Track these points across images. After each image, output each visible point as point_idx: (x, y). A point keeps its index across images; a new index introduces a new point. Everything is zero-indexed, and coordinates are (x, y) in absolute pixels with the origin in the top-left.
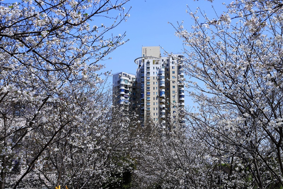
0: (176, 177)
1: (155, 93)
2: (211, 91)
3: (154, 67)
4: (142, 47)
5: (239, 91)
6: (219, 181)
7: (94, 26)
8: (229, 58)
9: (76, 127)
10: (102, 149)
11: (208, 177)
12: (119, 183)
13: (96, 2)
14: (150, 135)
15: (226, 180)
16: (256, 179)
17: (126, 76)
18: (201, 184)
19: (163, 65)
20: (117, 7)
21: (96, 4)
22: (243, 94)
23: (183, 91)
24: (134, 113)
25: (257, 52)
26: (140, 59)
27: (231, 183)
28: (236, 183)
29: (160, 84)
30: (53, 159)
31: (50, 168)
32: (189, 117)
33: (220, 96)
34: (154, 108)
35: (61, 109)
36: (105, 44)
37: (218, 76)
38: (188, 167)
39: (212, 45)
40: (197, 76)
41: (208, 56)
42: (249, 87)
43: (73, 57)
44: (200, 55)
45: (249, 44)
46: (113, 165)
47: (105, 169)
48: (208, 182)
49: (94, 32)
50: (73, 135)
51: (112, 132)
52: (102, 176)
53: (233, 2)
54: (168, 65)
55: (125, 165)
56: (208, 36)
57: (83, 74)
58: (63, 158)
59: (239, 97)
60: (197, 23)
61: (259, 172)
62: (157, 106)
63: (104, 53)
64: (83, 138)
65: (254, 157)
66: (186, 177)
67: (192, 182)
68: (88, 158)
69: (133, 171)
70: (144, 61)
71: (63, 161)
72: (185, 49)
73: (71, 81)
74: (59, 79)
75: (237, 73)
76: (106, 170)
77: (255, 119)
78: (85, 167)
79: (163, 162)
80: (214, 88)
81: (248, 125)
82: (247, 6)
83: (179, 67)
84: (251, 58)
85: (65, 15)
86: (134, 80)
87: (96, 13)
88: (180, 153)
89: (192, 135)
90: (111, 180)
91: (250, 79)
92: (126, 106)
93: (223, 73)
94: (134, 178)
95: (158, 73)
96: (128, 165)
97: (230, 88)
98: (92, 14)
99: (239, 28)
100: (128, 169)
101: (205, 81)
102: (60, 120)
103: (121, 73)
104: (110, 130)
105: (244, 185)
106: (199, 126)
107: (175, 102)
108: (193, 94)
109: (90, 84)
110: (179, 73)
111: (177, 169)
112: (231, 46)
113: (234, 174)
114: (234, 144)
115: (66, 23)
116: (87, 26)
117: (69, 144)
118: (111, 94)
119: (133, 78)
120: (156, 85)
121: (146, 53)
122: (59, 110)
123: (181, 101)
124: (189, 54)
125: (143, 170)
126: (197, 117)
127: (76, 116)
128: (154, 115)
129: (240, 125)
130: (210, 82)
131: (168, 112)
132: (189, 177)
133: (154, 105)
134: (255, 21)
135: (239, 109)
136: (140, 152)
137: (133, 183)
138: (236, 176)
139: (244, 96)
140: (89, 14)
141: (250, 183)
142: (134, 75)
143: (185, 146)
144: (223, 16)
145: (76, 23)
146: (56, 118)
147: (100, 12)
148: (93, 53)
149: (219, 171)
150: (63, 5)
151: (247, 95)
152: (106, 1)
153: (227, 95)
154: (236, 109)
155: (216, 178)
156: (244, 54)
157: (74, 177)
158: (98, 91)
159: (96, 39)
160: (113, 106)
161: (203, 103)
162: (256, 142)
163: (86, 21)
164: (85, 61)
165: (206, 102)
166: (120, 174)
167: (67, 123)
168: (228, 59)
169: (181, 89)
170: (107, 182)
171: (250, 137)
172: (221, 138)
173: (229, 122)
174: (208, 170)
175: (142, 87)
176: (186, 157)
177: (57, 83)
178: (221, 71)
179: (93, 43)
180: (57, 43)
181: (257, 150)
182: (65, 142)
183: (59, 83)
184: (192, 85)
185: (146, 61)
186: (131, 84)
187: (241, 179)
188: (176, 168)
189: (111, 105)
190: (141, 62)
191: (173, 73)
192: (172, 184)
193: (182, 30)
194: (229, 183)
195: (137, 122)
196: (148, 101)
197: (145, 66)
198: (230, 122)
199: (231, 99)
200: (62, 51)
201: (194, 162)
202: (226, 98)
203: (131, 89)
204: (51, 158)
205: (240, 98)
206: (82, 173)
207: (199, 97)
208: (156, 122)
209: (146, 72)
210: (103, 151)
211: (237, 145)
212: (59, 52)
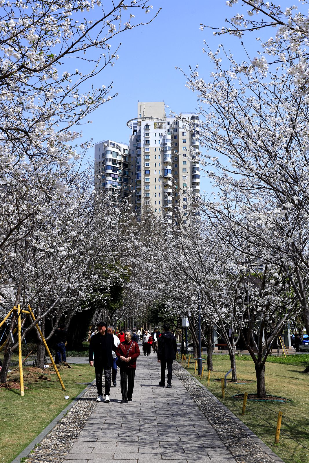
0: (186, 292)
1: (158, 172)
2: (238, 171)
3: (155, 133)
4: (138, 103)
5: (279, 171)
6: (246, 297)
7: (64, 73)
8: (265, 121)
9: (41, 221)
10: (80, 253)
11: (231, 292)
12: (104, 301)
13: (66, 36)
14: (149, 234)
15: (257, 296)
16: (298, 295)
17: (114, 146)
18: (221, 301)
19: (169, 130)
20: (99, 44)
21: (67, 38)
22: (283, 175)
23: (198, 169)
24: (125, 202)
25: (305, 113)
26: (136, 121)
27: (263, 300)
28: (270, 300)
29: (164, 158)
30: (8, 266)
31: (4, 280)
32: (205, 208)
33: (251, 178)
34: (156, 194)
35: (18, 196)
36: (81, 100)
37: (248, 148)
38: (203, 278)
39: (241, 103)
40: (218, 148)
41: (235, 118)
42: (293, 165)
43: (33, 120)
44: (223, 116)
45: (294, 101)
46: (96, 276)
47: (84, 282)
48: (231, 300)
49: (65, 81)
50: (36, 234)
51: (94, 229)
52: (80, 292)
53: (272, 38)
54: (176, 130)
55: (113, 277)
56: (235, 89)
57: (48, 146)
58: (22, 266)
59: (278, 179)
60: (218, 68)
61: (302, 284)
62: (159, 190)
63: (80, 115)
64: (51, 238)
65: (296, 264)
66: (201, 292)
67: (209, 299)
68: (60, 266)
69: (125, 285)
70: (141, 124)
71: (23, 270)
72: (200, 108)
73: (31, 155)
74: (15, 151)
75: (276, 145)
76: (86, 283)
77: (299, 211)
78: (56, 279)
79: (168, 272)
80: (242, 166)
81: (289, 219)
82: (292, 45)
83: (193, 135)
84: (297, 122)
85: (19, 56)
86: (127, 153)
87: (67, 52)
88: (193, 258)
89: (210, 233)
90: (93, 297)
91: (295, 153)
92: (114, 191)
93: (256, 143)
94: (127, 293)
95: (161, 142)
96: (118, 275)
97: (266, 165)
98: (61, 54)
99: (281, 77)
100: (118, 281)
101: (229, 155)
102: (16, 212)
103: (107, 142)
104: (91, 226)
105: (281, 302)
106: (220, 221)
107: (186, 187)
108: (212, 175)
109: (59, 160)
110: (192, 143)
111: (188, 281)
112: (268, 104)
113: (268, 287)
114: (269, 246)
115: (22, 67)
116: (54, 73)
117: (31, 246)
118: (92, 174)
119: (124, 150)
120: (159, 160)
121: (144, 112)
122: (15, 197)
123: (194, 184)
124: (207, 116)
125: (139, 283)
126: (217, 208)
127: (41, 207)
128: (156, 204)
129: (278, 220)
130: (237, 157)
131: (176, 200)
132: (205, 292)
133: (156, 189)
134: (303, 67)
135: (278, 196)
136: (135, 258)
137: (124, 300)
138: (270, 291)
139: (285, 178)
140: (56, 54)
141: (289, 299)
142: (127, 144)
143: (199, 249)
144: (256, 60)
145: (38, 68)
146: (11, 209)
147: (73, 52)
148: (63, 114)
149: (247, 283)
150: (17, 40)
151: (290, 176)
152: (83, 35)
153: (261, 176)
154: (273, 196)
155: (243, 293)
156: (287, 115)
157: (40, 293)
158: (72, 169)
159: (67, 93)
160: (95, 192)
161: (226, 188)
162: (301, 244)
163: (52, 65)
164: (52, 125)
165: (231, 186)
166: (106, 288)
167: (28, 217)
168: (264, 123)
169: (195, 167)
170: (88, 300)
171: (291, 237)
172: (251, 238)
173: (262, 216)
174: (232, 283)
175: (138, 163)
176: (202, 264)
177: (10, 159)
178: (253, 141)
179: (64, 98)
180: (9, 99)
181: (301, 255)
182: (26, 243)
183: (13, 159)
184: (210, 161)
185: (144, 124)
186: (122, 158)
187: (277, 295)
188: (186, 280)
189: (92, 190)
190: (137, 125)
191: (183, 142)
192: (180, 302)
193: (196, 78)
194: (261, 301)
195: (130, 215)
196: (147, 184)
197: (143, 131)
198: (264, 216)
199: (267, 183)
200: (17, 112)
201: (213, 272)
202: (259, 181)
203: (122, 165)
204: (5, 266)
205: (280, 180)
206: (52, 287)
207: (221, 179)
208: (158, 214)
209: (144, 140)
210: (81, 257)
211: (272, 248)
212: (12, 113)
